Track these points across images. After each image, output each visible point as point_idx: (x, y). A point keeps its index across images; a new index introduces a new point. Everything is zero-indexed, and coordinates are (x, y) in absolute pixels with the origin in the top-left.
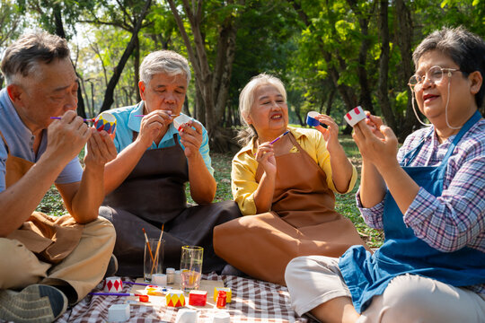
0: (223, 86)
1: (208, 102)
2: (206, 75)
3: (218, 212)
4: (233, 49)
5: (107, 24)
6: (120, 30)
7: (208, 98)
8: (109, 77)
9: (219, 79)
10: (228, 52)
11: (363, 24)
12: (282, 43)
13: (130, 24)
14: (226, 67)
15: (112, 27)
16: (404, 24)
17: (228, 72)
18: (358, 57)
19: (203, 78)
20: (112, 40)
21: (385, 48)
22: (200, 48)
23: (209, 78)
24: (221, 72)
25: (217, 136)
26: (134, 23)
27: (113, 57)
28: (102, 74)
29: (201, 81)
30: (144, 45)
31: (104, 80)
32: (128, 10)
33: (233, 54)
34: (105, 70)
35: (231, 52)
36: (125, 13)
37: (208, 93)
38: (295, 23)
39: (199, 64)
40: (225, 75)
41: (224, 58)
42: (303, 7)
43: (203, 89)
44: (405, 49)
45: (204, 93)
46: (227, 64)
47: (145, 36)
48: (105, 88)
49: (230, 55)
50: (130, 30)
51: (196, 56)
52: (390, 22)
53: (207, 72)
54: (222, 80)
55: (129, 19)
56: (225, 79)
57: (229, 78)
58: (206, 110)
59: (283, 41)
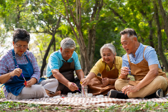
0: (92, 53)
1: (86, 58)
2: (84, 47)
4: (95, 37)
5: (41, 32)
6: (46, 34)
7: (85, 56)
10: (93, 39)
11: (150, 23)
12: (117, 34)
13: (51, 31)
14: (93, 45)
15: (43, 34)
16: (166, 22)
17: (93, 47)
18: (149, 37)
19: (83, 49)
20: (43, 39)
21: (159, 32)
22: (81, 37)
24: (90, 47)
26: (52, 31)
27: (44, 46)
28: (39, 54)
30: (57, 40)
31: (41, 57)
32: (50, 26)
33: (95, 40)
34: (41, 52)
35: (94, 39)
36: (49, 27)
37: (85, 54)
39: (82, 44)
40: (92, 49)
41: (91, 42)
42: (123, 18)
45: (84, 54)
46: (93, 44)
47: (57, 36)
48: (42, 60)
49: (94, 40)
50: (51, 34)
53: (85, 46)
54: (91, 51)
55: (50, 29)
56: (92, 50)
57: (94, 50)
58: (85, 61)
59: (117, 33)
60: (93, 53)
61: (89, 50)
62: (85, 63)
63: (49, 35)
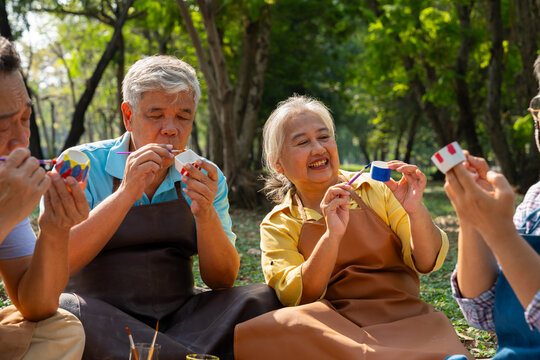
0: (250, 108)
1: (228, 131)
2: (225, 91)
3: (242, 302)
4: (266, 52)
5: (75, 14)
6: (95, 23)
7: (227, 125)
8: (79, 92)
9: (245, 97)
10: (258, 57)
11: (463, 13)
12: (339, 43)
13: (110, 13)
14: (255, 79)
15: (83, 18)
16: (526, 14)
17: (258, 86)
18: (454, 64)
19: (220, 96)
20: (82, 38)
21: (496, 50)
22: (216, 51)
23: (229, 97)
24: (247, 86)
25: (241, 183)
26: (117, 12)
27: (84, 63)
28: (67, 90)
29: (218, 100)
30: (131, 46)
31: (70, 99)
33: (265, 60)
34: (72, 84)
35: (263, 57)
37: (227, 118)
38: (360, 13)
39: (214, 75)
40: (253, 92)
41: (251, 66)
43: (220, 113)
44: (528, 51)
45: (222, 118)
46: (256, 74)
47: (133, 32)
48: (72, 110)
49: (262, 60)
50: (111, 23)
51: (210, 63)
52: (504, 9)
53: (227, 87)
54: (250, 99)
55: (110, 6)
56: (253, 97)
57: (260, 96)
58: (225, 144)
59: (341, 39)
60: (255, 108)
61: (241, 96)
62: (225, 151)
63: (103, 27)
